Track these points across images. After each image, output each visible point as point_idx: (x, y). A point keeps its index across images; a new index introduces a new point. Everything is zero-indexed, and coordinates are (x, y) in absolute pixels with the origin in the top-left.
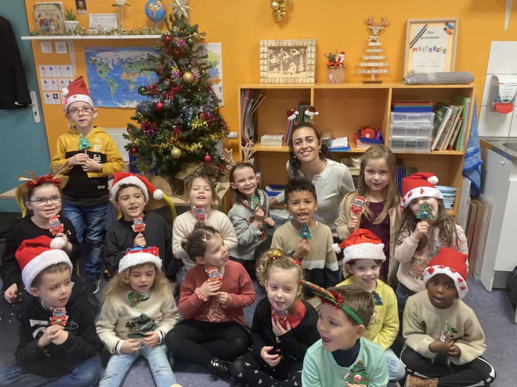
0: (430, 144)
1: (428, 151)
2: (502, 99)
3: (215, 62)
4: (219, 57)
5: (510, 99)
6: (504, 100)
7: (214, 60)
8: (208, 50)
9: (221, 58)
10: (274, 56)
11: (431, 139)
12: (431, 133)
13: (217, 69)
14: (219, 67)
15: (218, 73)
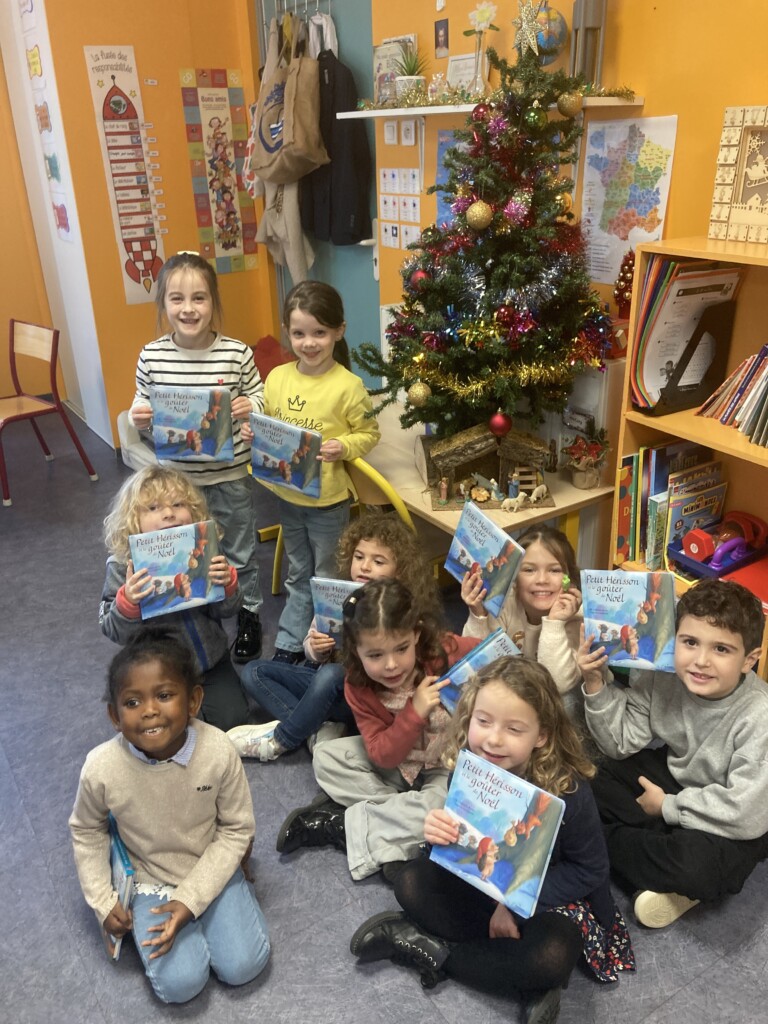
3: (658, 169)
4: (668, 156)
7: (654, 165)
8: (646, 138)
9: (671, 159)
10: (760, 157)
13: (657, 191)
14: (663, 185)
15: (657, 202)
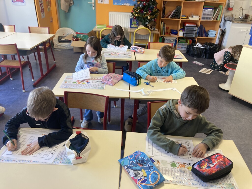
0: (212, 18)
1: (211, 20)
2: (230, 7)
5: (232, 7)
6: (231, 7)
11: (212, 17)
12: (212, 15)
